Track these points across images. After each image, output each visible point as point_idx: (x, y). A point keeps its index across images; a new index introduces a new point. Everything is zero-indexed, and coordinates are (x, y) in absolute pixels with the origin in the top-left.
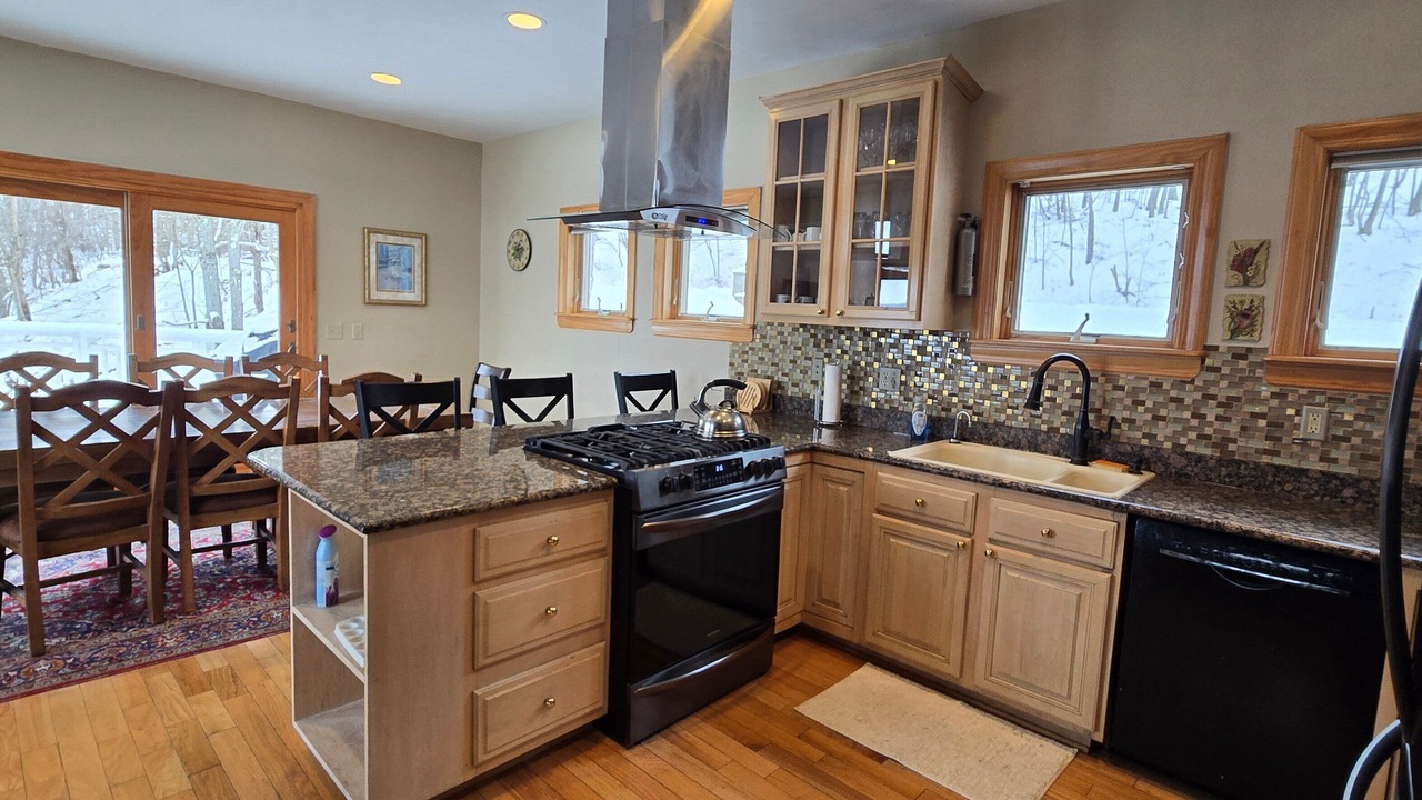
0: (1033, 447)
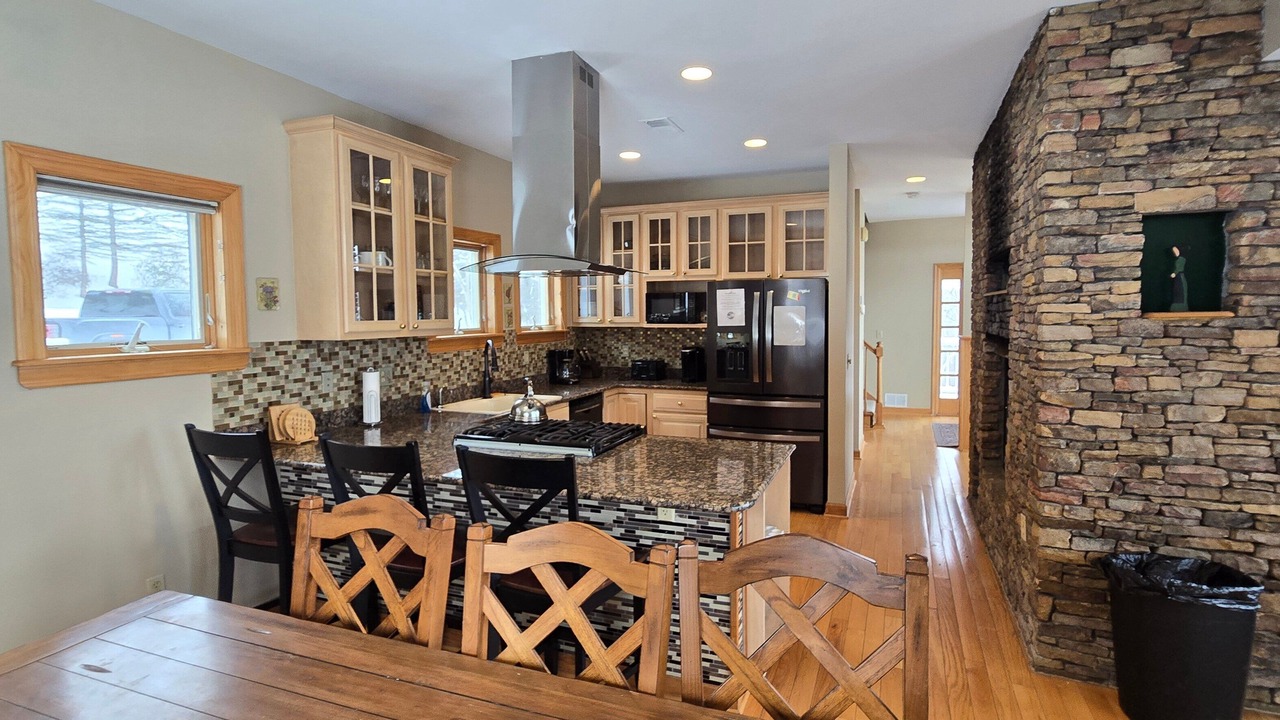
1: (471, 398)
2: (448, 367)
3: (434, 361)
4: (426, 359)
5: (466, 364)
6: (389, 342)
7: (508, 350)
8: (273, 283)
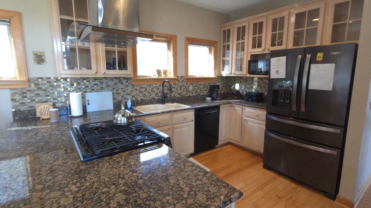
0: (151, 103)
1: (156, 103)
2: (144, 90)
3: (135, 88)
4: (131, 87)
5: (155, 89)
6: (109, 79)
7: (180, 84)
8: (41, 53)
